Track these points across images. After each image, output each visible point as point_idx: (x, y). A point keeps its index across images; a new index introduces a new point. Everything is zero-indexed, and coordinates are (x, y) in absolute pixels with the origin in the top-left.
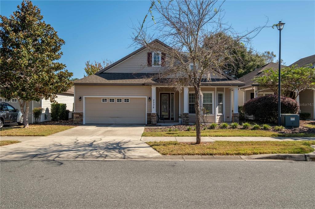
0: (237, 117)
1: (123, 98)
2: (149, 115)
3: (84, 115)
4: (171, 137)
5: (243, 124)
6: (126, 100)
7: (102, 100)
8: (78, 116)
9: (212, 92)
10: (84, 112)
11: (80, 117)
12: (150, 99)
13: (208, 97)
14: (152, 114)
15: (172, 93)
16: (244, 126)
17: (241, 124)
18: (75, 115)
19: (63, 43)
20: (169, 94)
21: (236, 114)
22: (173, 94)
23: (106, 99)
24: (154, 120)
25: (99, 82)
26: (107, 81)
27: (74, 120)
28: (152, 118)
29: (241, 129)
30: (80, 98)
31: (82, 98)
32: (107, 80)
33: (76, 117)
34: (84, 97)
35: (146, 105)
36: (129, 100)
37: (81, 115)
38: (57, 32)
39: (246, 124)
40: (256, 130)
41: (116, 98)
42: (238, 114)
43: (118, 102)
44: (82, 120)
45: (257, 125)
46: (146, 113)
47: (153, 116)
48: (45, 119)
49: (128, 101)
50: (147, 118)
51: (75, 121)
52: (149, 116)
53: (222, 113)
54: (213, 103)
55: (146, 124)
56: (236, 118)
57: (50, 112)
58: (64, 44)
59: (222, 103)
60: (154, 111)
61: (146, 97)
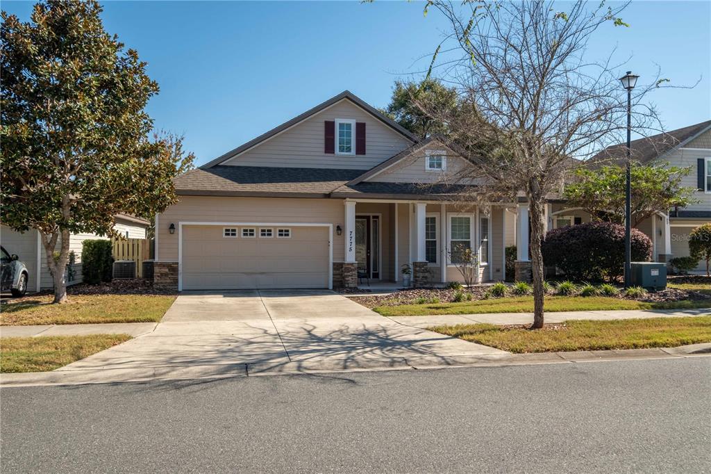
0: (526, 269)
1: (275, 227)
2: (339, 267)
3: (180, 268)
4: (448, 316)
5: (560, 285)
6: (284, 233)
7: (224, 232)
8: (167, 270)
9: (471, 217)
10: (180, 262)
11: (172, 274)
12: (340, 229)
13: (461, 226)
14: (348, 264)
15: (374, 217)
16: (562, 289)
17: (554, 285)
18: (157, 270)
19: (157, 90)
20: (368, 218)
21: (525, 262)
22: (377, 217)
23: (233, 228)
24: (352, 279)
25: (219, 188)
26: (239, 187)
27: (155, 281)
28: (349, 274)
29: (554, 295)
30: (172, 227)
31: (175, 227)
32: (236, 184)
33: (162, 274)
34: (181, 224)
35: (331, 244)
36: (290, 233)
37: (173, 268)
38: (146, 64)
39: (565, 284)
40: (590, 297)
41: (257, 227)
42: (528, 262)
43: (264, 237)
44: (176, 281)
45: (589, 287)
46: (331, 261)
47: (348, 270)
48: (69, 281)
49: (286, 235)
50: (334, 275)
51: (157, 284)
52: (338, 269)
53: (487, 262)
54: (472, 239)
55: (331, 287)
56: (525, 271)
57: (78, 261)
58: (157, 94)
59: (487, 238)
60: (351, 257)
61: (331, 226)
